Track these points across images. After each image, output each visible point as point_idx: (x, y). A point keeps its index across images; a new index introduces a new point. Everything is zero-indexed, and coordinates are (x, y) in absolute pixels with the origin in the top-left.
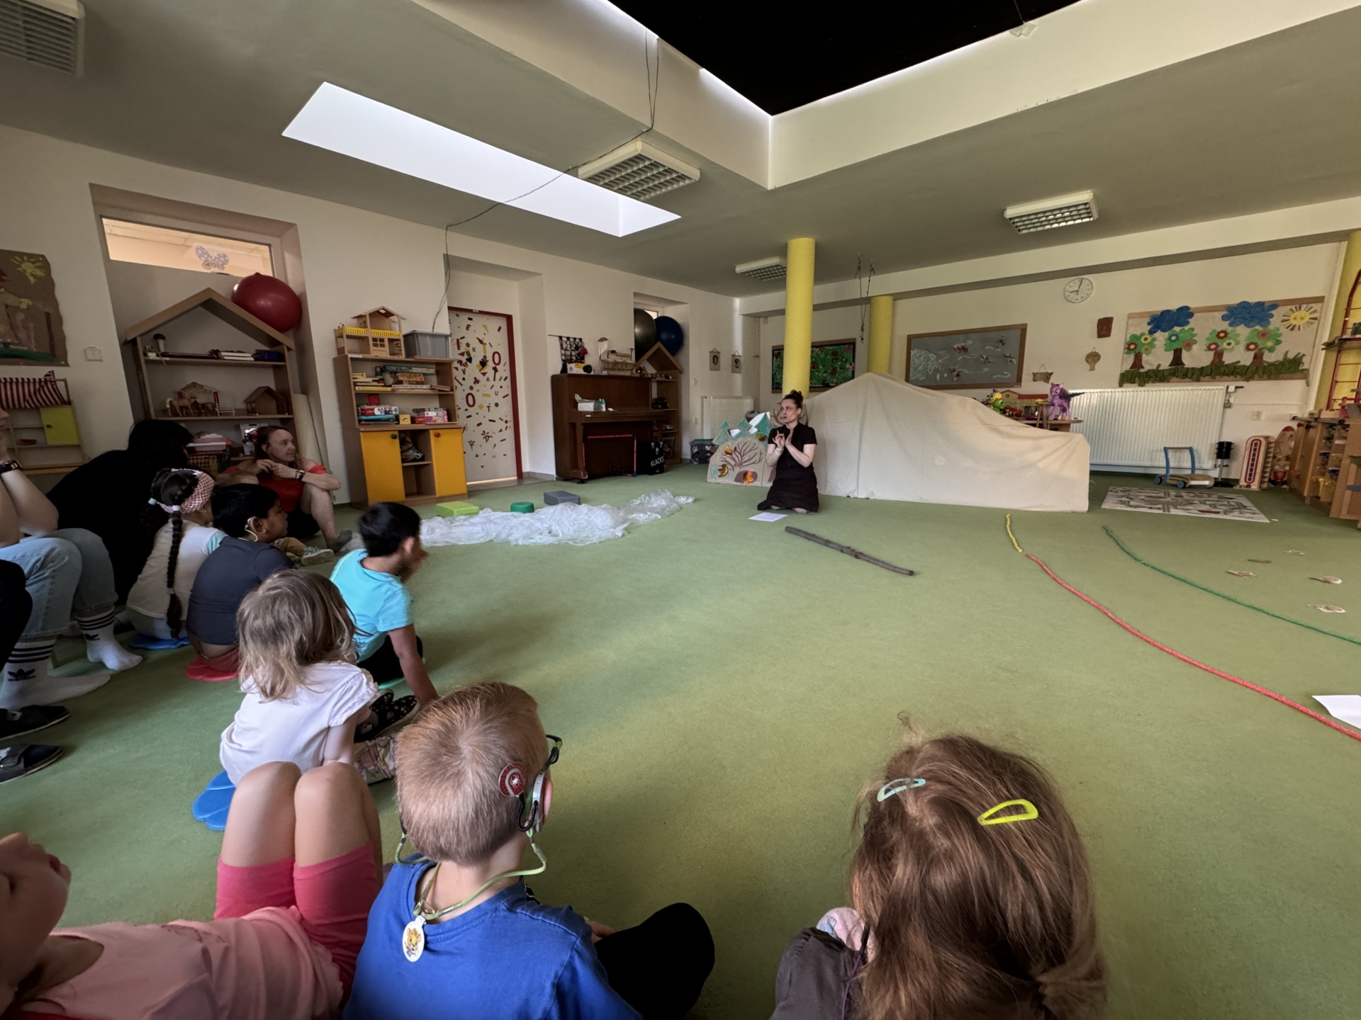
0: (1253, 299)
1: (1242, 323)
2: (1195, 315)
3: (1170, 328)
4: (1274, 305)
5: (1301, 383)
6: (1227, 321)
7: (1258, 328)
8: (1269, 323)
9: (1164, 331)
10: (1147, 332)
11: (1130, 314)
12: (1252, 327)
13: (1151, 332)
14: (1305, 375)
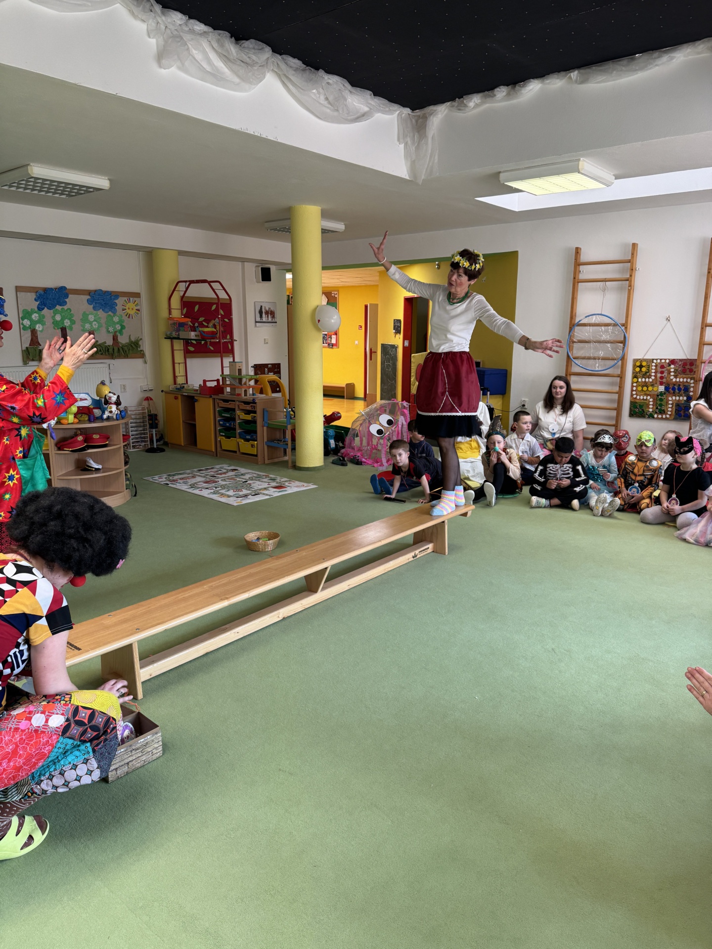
0: (104, 289)
1: (101, 308)
2: (70, 296)
3: (54, 306)
4: (116, 295)
5: (139, 361)
6: (91, 305)
7: (110, 313)
8: (115, 310)
9: (50, 308)
10: (36, 309)
11: (16, 287)
12: (107, 312)
13: (40, 309)
14: (142, 355)
